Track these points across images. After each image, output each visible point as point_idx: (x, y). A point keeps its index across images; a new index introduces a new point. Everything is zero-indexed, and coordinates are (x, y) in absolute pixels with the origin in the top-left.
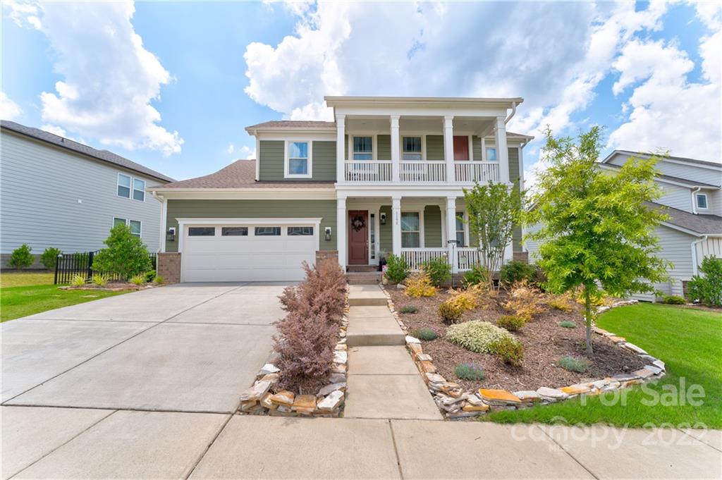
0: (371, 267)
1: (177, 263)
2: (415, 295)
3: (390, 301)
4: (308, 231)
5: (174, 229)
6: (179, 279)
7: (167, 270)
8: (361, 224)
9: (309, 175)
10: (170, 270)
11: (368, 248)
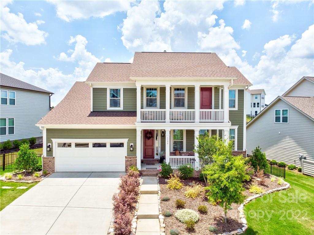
0: (155, 160)
1: (53, 162)
2: (172, 188)
3: (159, 191)
4: (121, 145)
5: (50, 144)
6: (54, 171)
7: (48, 166)
8: (150, 136)
9: (121, 108)
10: (49, 166)
11: (154, 149)
